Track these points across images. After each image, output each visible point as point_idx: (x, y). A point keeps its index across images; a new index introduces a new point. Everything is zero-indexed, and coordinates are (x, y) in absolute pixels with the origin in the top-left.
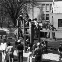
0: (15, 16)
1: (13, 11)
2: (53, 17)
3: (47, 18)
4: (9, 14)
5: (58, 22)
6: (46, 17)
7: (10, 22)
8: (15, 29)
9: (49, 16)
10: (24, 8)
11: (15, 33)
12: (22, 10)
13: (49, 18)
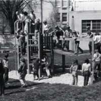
0: (13, 16)
1: (9, 9)
2: (73, 17)
3: (64, 19)
4: (3, 13)
5: (82, 24)
6: (63, 17)
7: (5, 25)
8: (13, 36)
9: (67, 16)
10: (27, 3)
11: (14, 43)
12: (24, 6)
13: (67, 18)
